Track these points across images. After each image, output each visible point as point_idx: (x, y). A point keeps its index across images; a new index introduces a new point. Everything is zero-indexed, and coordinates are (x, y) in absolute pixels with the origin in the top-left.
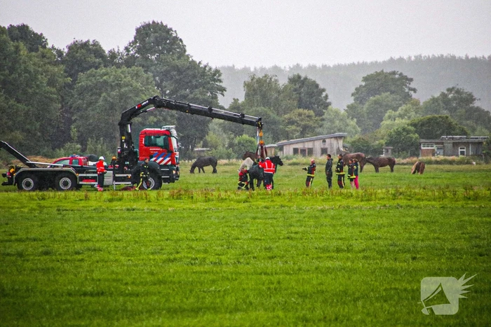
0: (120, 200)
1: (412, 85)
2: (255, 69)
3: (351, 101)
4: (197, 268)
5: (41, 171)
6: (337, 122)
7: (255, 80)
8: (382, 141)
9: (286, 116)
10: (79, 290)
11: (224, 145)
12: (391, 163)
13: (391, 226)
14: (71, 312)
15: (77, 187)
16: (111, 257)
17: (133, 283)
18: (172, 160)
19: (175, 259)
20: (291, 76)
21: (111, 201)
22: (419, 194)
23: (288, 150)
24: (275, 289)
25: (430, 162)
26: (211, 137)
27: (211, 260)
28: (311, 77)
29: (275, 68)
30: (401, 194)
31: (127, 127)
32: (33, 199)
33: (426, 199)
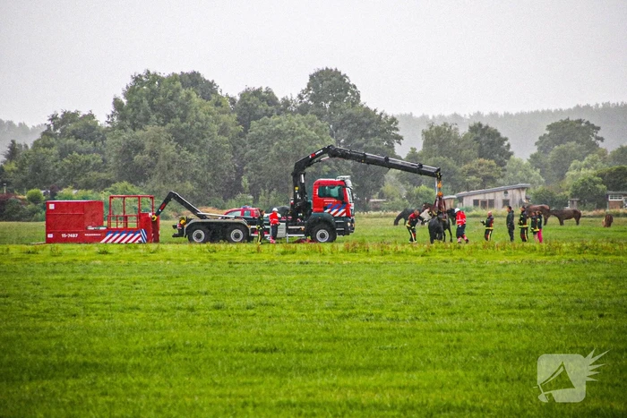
0: (294, 253)
1: (600, 134)
2: (433, 117)
3: (535, 150)
4: (374, 325)
5: (212, 223)
6: (519, 173)
7: (433, 129)
8: (567, 193)
9: (466, 166)
10: (251, 347)
11: (401, 197)
12: (577, 215)
13: (577, 282)
14: (244, 368)
15: (249, 239)
16: (284, 312)
17: (307, 339)
18: (347, 211)
19: (350, 315)
20: (472, 124)
21: (284, 253)
22: (606, 248)
23: (468, 202)
24: (455, 347)
25: (618, 215)
26: (387, 188)
27: (388, 316)
28: (493, 125)
29: (455, 116)
30: (587, 248)
31: (300, 178)
32: (204, 252)
33: (614, 254)
